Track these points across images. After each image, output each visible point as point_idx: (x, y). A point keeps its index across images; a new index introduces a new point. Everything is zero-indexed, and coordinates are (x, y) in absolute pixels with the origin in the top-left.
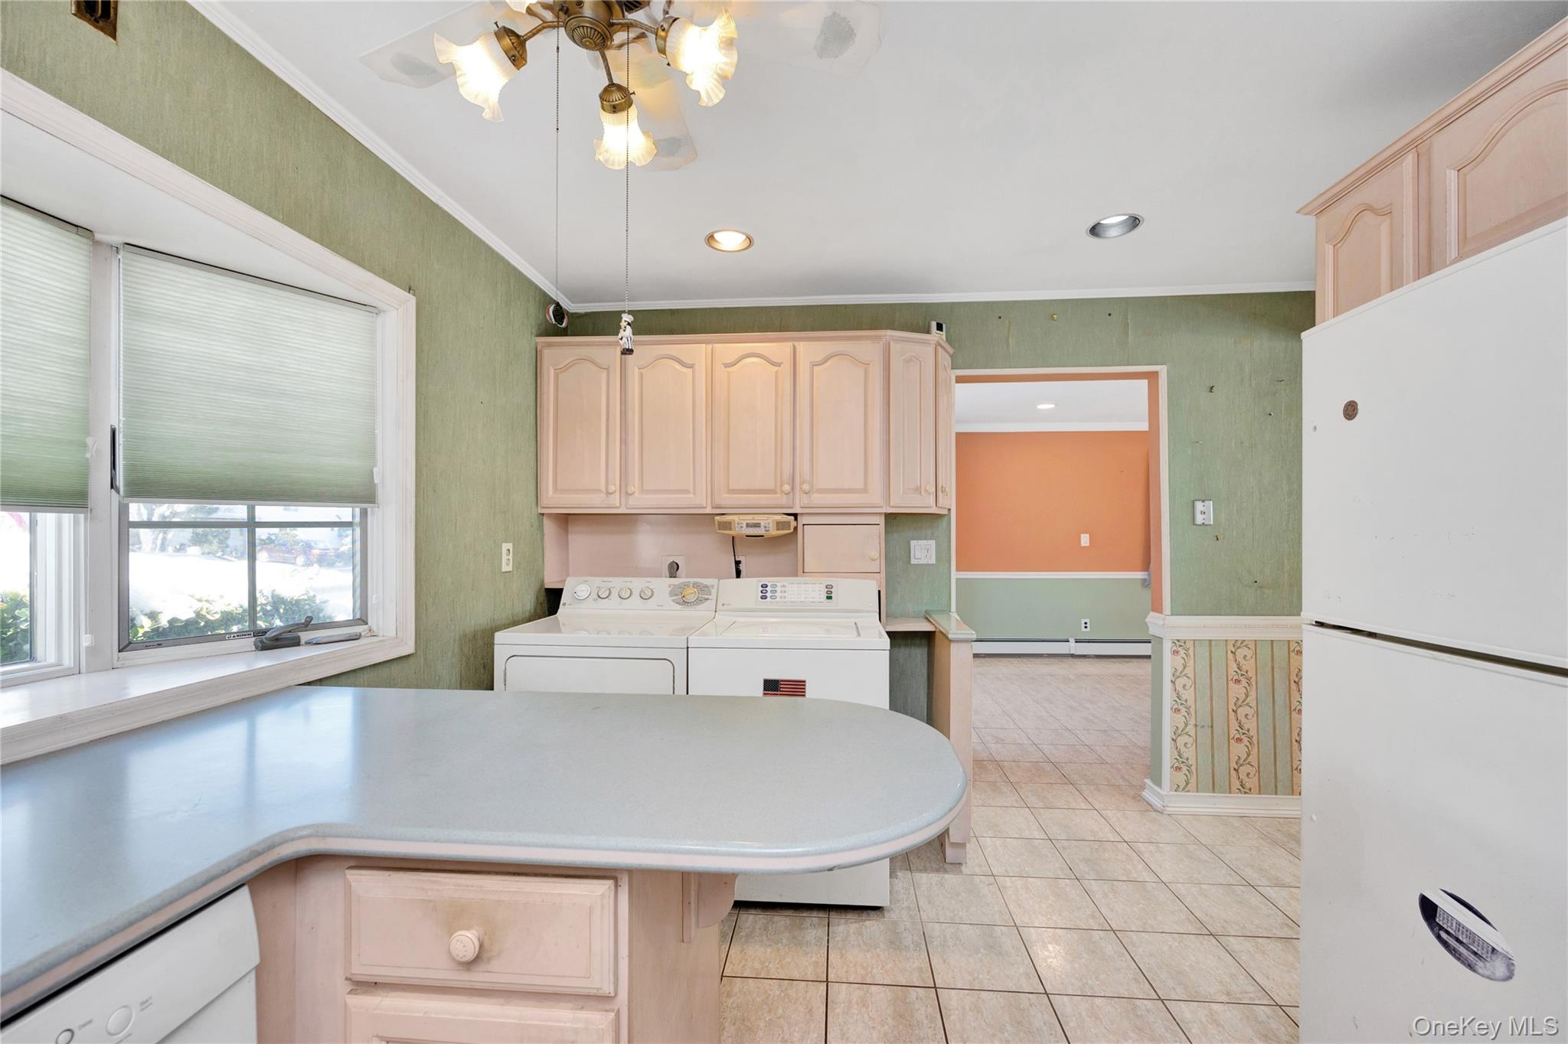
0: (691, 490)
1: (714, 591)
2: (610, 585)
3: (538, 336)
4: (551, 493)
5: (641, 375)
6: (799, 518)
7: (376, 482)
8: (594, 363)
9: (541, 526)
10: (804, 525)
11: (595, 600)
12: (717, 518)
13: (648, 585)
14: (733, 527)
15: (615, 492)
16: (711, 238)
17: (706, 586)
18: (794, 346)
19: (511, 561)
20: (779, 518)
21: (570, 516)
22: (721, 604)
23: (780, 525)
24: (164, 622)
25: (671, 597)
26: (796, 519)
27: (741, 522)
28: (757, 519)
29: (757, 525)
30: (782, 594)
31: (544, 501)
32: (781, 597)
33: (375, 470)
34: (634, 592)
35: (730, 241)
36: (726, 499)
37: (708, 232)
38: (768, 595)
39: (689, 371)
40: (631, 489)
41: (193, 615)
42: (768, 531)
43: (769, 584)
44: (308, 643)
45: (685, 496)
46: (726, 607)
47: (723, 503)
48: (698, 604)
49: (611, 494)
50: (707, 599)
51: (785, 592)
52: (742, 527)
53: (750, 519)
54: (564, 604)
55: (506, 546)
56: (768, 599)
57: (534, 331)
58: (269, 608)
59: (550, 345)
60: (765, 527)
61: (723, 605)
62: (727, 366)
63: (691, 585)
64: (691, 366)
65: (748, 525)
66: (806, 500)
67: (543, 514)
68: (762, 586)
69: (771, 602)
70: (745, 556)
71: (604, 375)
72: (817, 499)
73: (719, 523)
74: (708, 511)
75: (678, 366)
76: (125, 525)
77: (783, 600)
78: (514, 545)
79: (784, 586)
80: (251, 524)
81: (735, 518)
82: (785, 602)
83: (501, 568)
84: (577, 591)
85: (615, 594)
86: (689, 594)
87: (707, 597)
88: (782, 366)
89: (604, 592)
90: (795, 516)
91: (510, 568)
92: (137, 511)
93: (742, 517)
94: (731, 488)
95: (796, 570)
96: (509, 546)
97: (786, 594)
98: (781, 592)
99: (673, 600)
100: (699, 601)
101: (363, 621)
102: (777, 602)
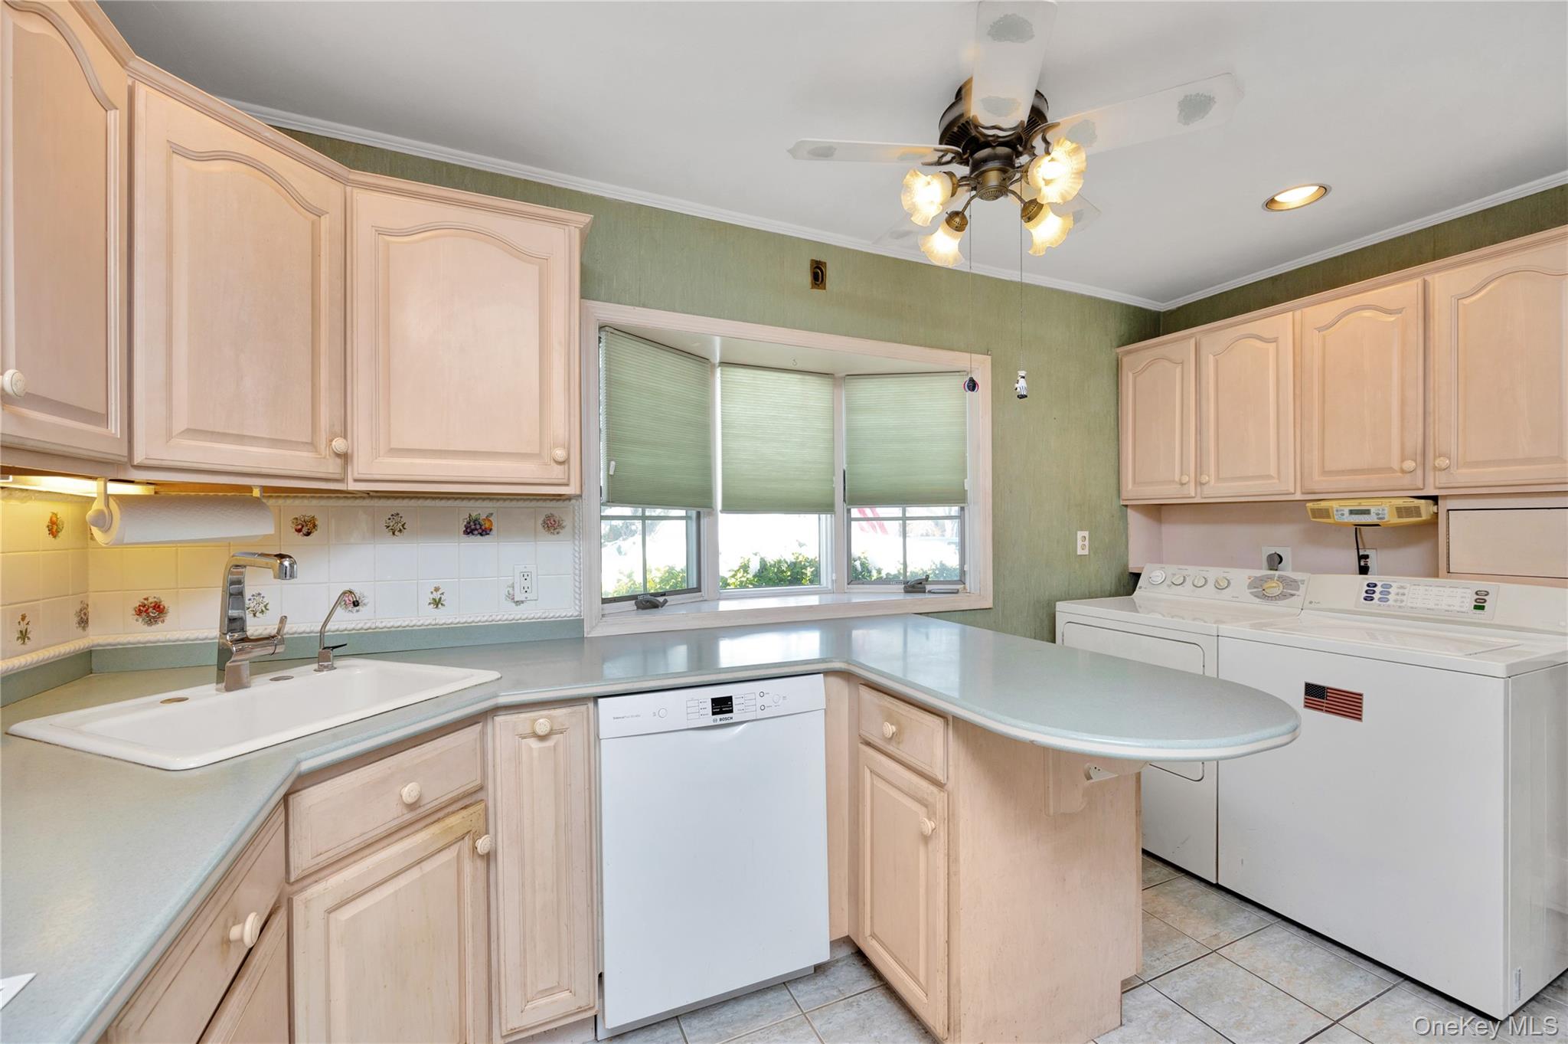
0: (1275, 475)
1: (1302, 587)
2: (1185, 573)
3: (1119, 346)
4: (1130, 486)
5: (1217, 362)
6: (1440, 502)
7: (966, 488)
8: (1170, 360)
9: (1124, 518)
10: (1448, 510)
11: (1169, 586)
12: (1310, 505)
13: (1225, 575)
14: (1331, 515)
15: (1189, 482)
16: (1271, 203)
17: (1295, 581)
18: (1425, 282)
19: (1087, 547)
20: (1400, 502)
21: (1163, 507)
22: (1308, 602)
23: (1401, 512)
24: (883, 575)
25: (1248, 589)
26: (1436, 503)
27: (1342, 508)
28: (1364, 505)
29: (1367, 512)
30: (1398, 597)
31: (1124, 495)
32: (1396, 601)
33: (966, 480)
34: (1208, 579)
35: (1294, 197)
36: (1319, 482)
37: (1267, 197)
38: (1376, 596)
39: (1272, 347)
40: (1205, 479)
41: (897, 572)
42: (1383, 518)
43: (1379, 584)
44: (930, 592)
45: (1269, 482)
46: (1312, 605)
47: (1316, 487)
48: (1280, 599)
49: (1185, 484)
50: (1293, 595)
51: (1404, 594)
52: (1343, 515)
53: (1355, 505)
54: (1140, 588)
55: (1080, 534)
56: (1376, 601)
57: (1114, 344)
58: (937, 572)
59: (1129, 352)
60: (1378, 514)
61: (1311, 603)
62: (1320, 330)
63: (1276, 578)
64: (1275, 340)
65: (1352, 512)
66: (1443, 479)
67: (1126, 506)
68: (1368, 585)
69: (1380, 605)
70: (1376, 549)
71: (1178, 370)
72: (1464, 476)
73: (1313, 511)
74: (1298, 496)
75: (1259, 344)
76: (850, 520)
77: (1398, 604)
78: (1089, 533)
79: (1402, 587)
80: (904, 519)
81: (1335, 505)
82: (1400, 607)
83: (1076, 551)
84: (1153, 575)
85: (1189, 581)
86: (1267, 588)
87: (1293, 592)
88: (1404, 312)
89: (1178, 578)
90: (1435, 499)
91: (1086, 552)
92: (855, 512)
93: (1343, 503)
94: (1326, 469)
95: (1435, 568)
96: (1086, 534)
97: (1404, 598)
98: (1398, 594)
99: (1251, 593)
100: (1283, 596)
101: (962, 581)
102: (1389, 606)
